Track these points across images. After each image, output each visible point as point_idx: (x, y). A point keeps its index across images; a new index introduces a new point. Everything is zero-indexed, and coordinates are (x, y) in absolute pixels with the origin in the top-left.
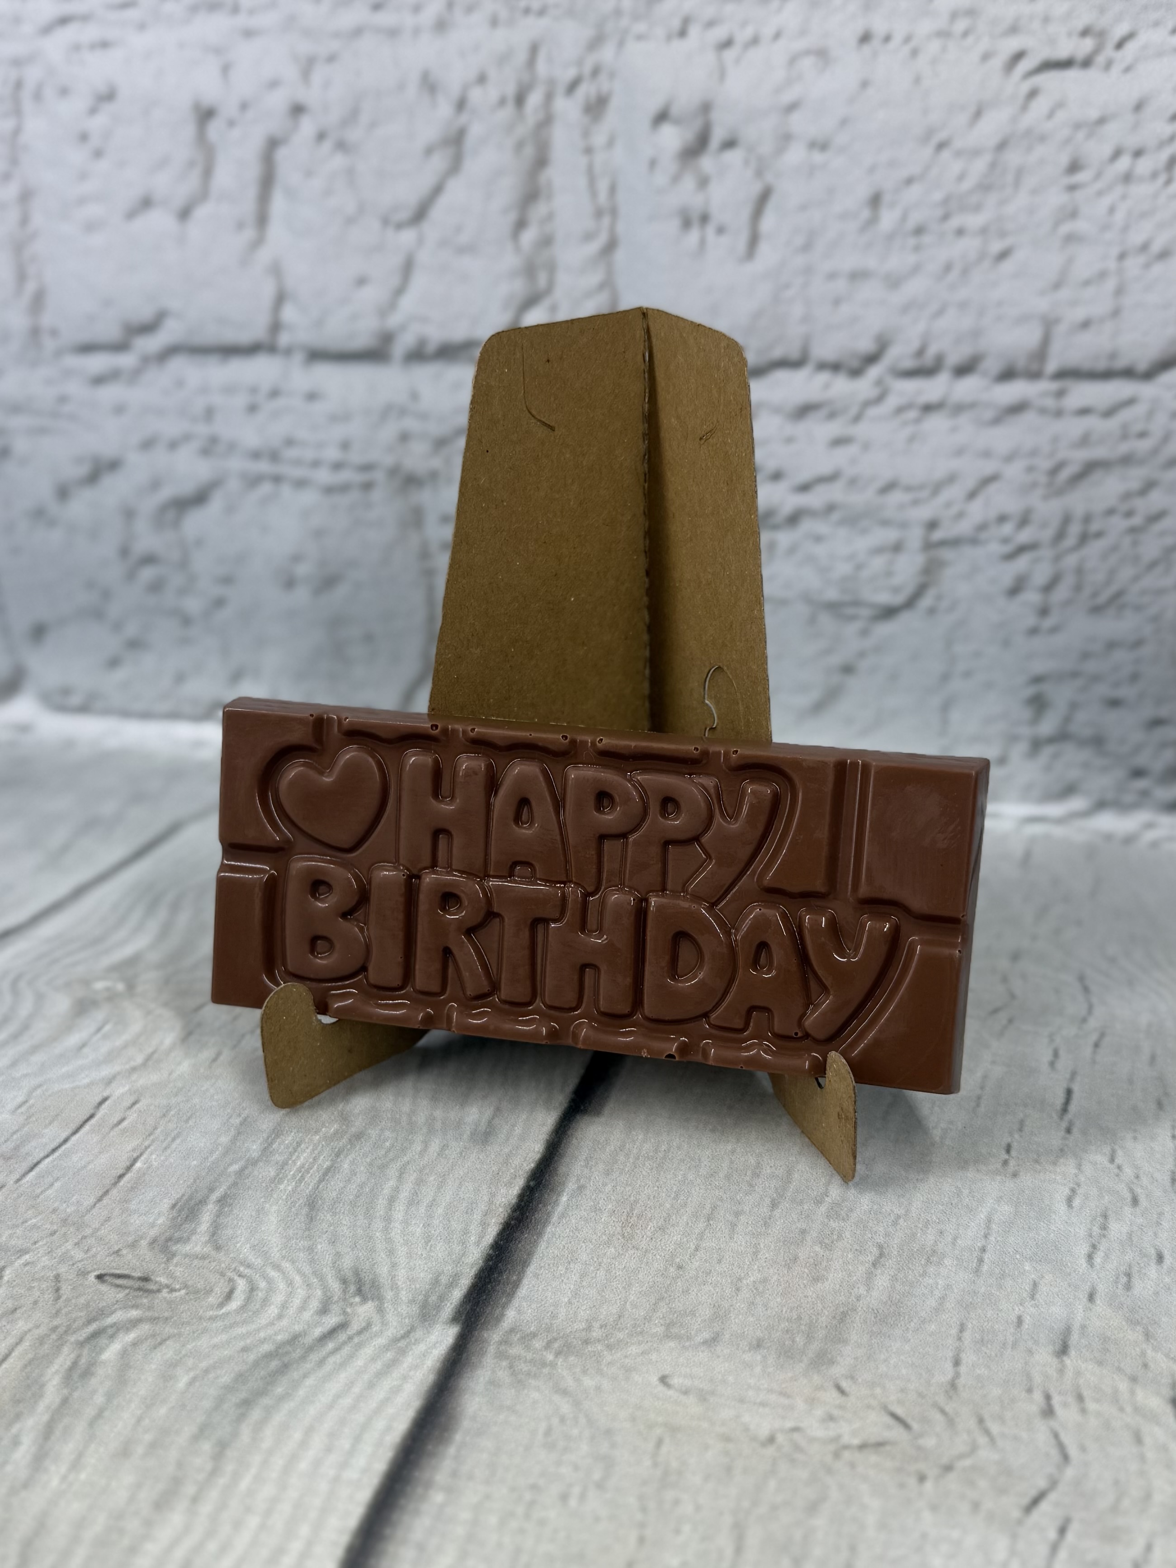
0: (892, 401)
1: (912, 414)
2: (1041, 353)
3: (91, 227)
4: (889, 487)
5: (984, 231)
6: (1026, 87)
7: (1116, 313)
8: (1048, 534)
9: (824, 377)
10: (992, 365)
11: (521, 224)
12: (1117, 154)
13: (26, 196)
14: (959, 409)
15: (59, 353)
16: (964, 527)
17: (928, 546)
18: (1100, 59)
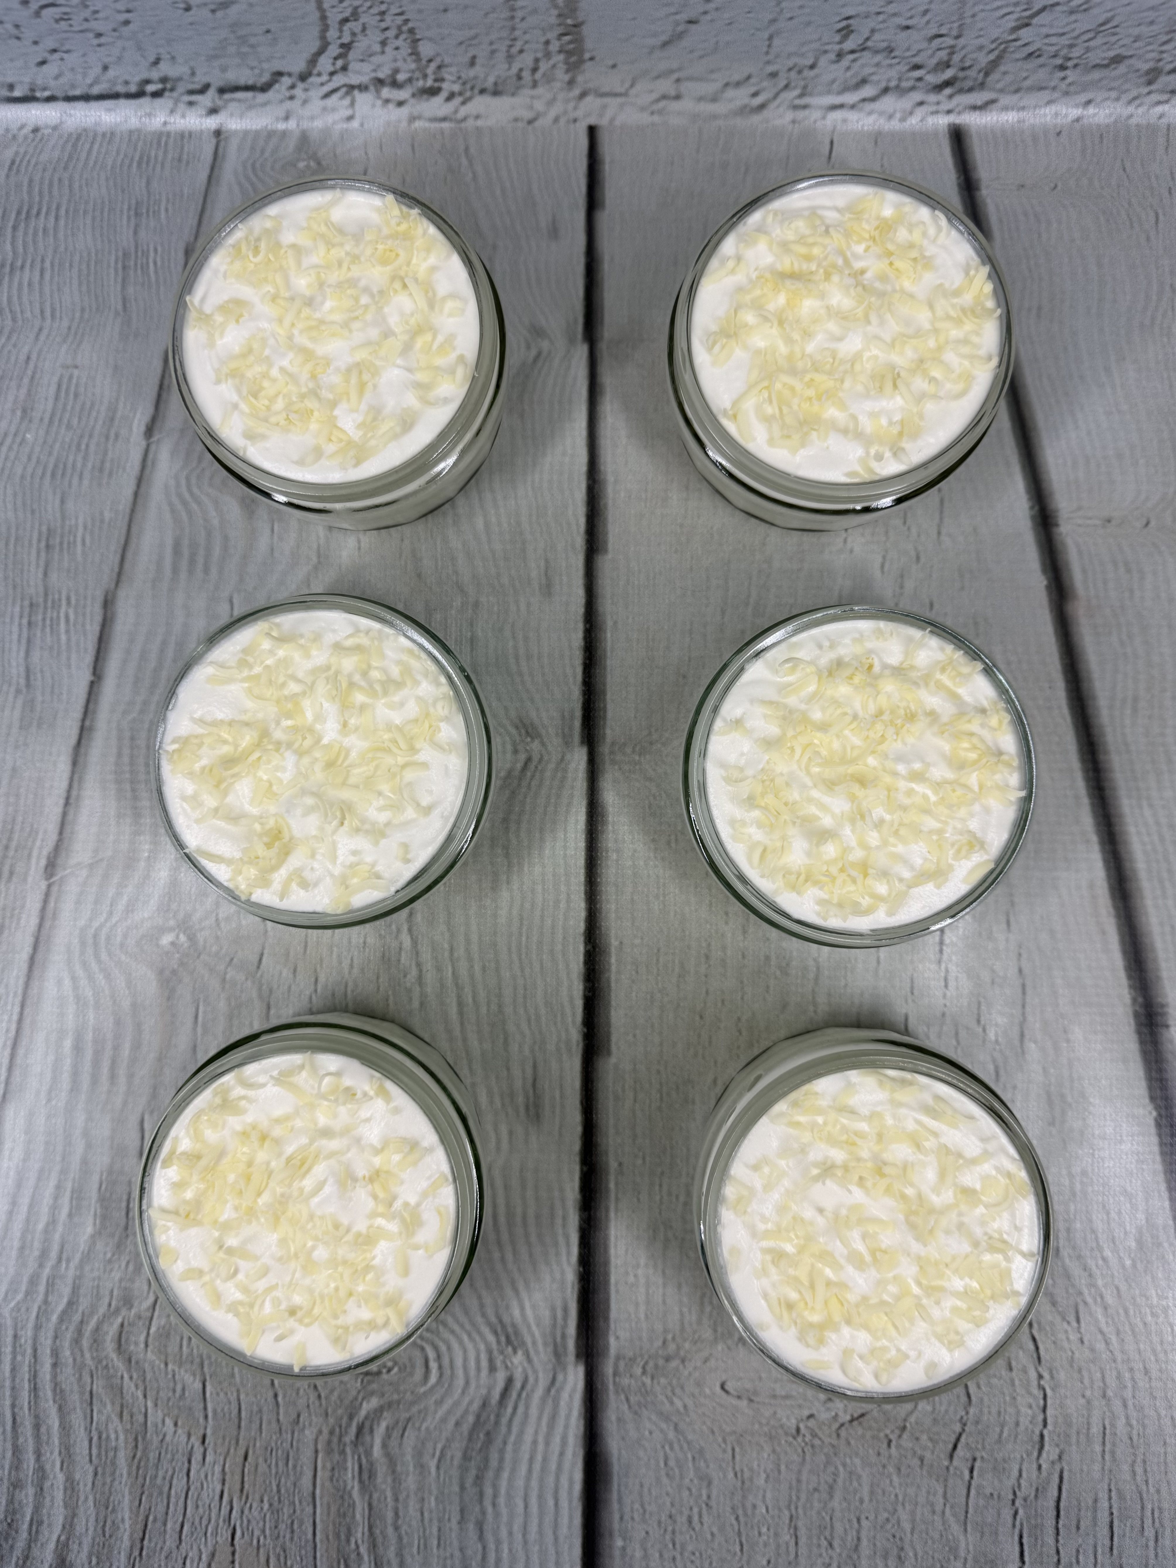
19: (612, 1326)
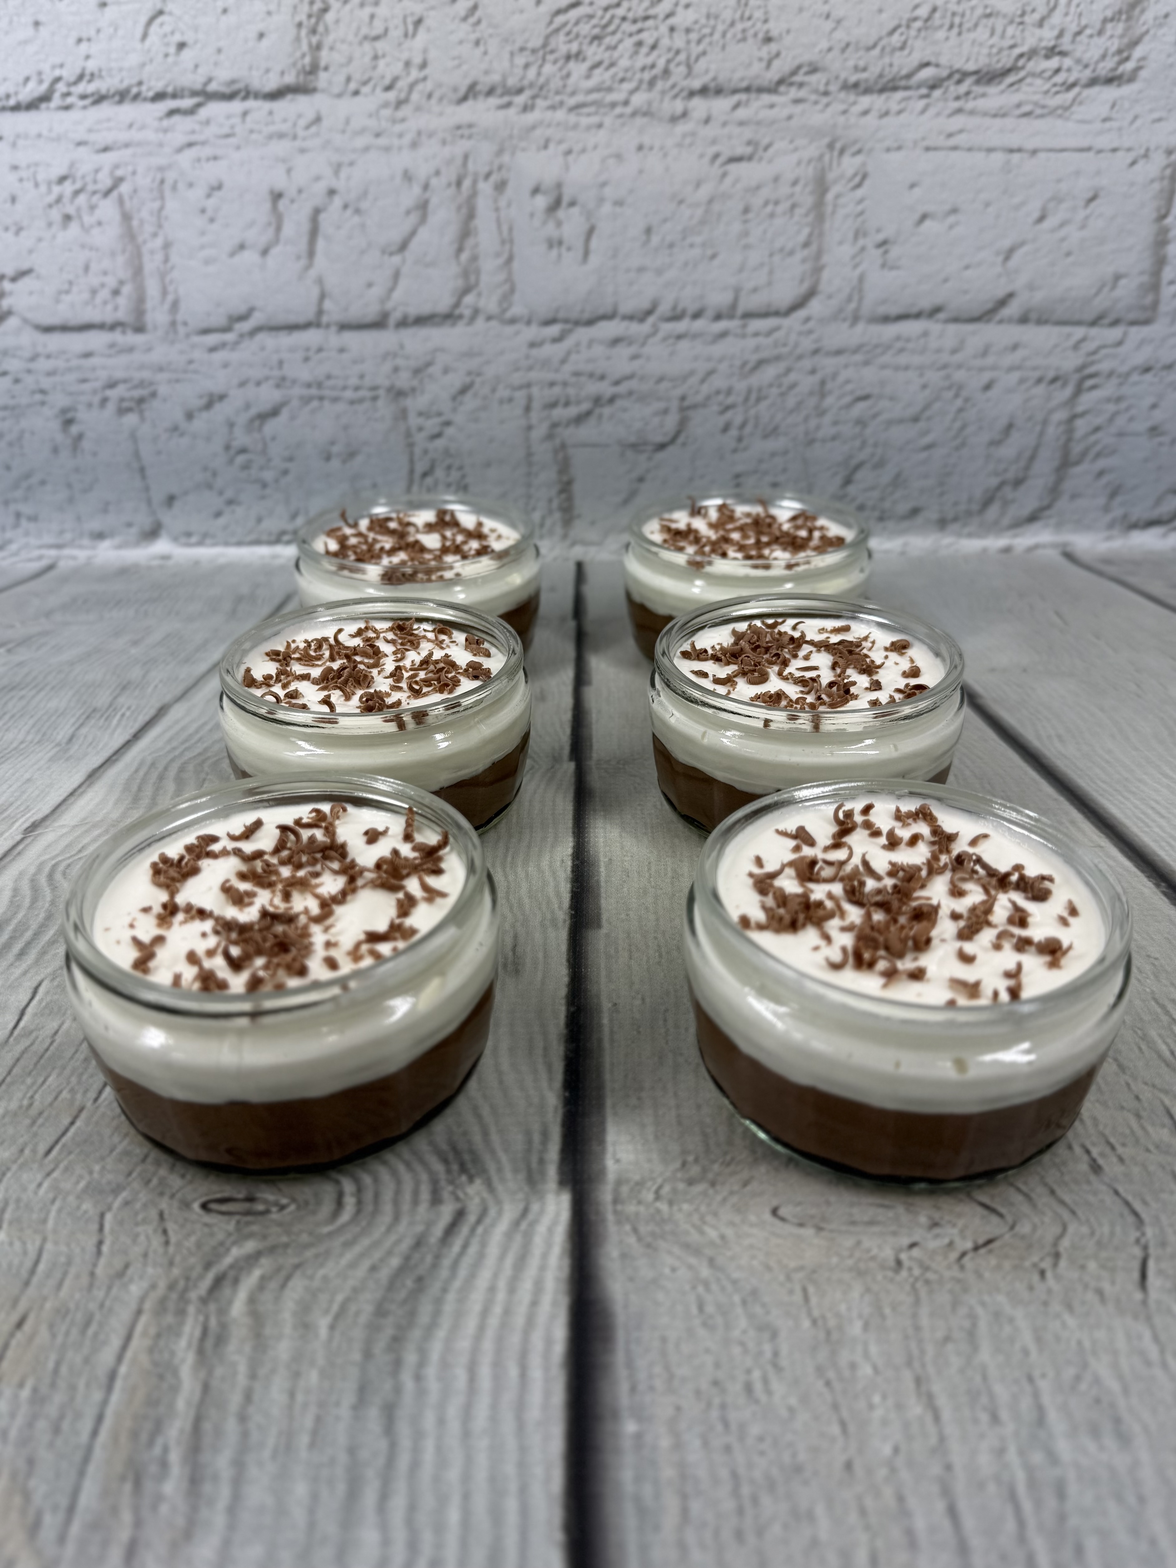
0: (660, 335)
1: (671, 341)
2: (734, 306)
3: (207, 262)
4: (661, 380)
5: (704, 245)
6: (720, 172)
7: (769, 284)
8: (740, 399)
9: (625, 324)
10: (710, 313)
11: (460, 250)
12: (766, 203)
13: (167, 246)
14: (695, 336)
15: (188, 336)
16: (699, 398)
17: (682, 409)
18: (756, 157)
19: (610, 1149)
